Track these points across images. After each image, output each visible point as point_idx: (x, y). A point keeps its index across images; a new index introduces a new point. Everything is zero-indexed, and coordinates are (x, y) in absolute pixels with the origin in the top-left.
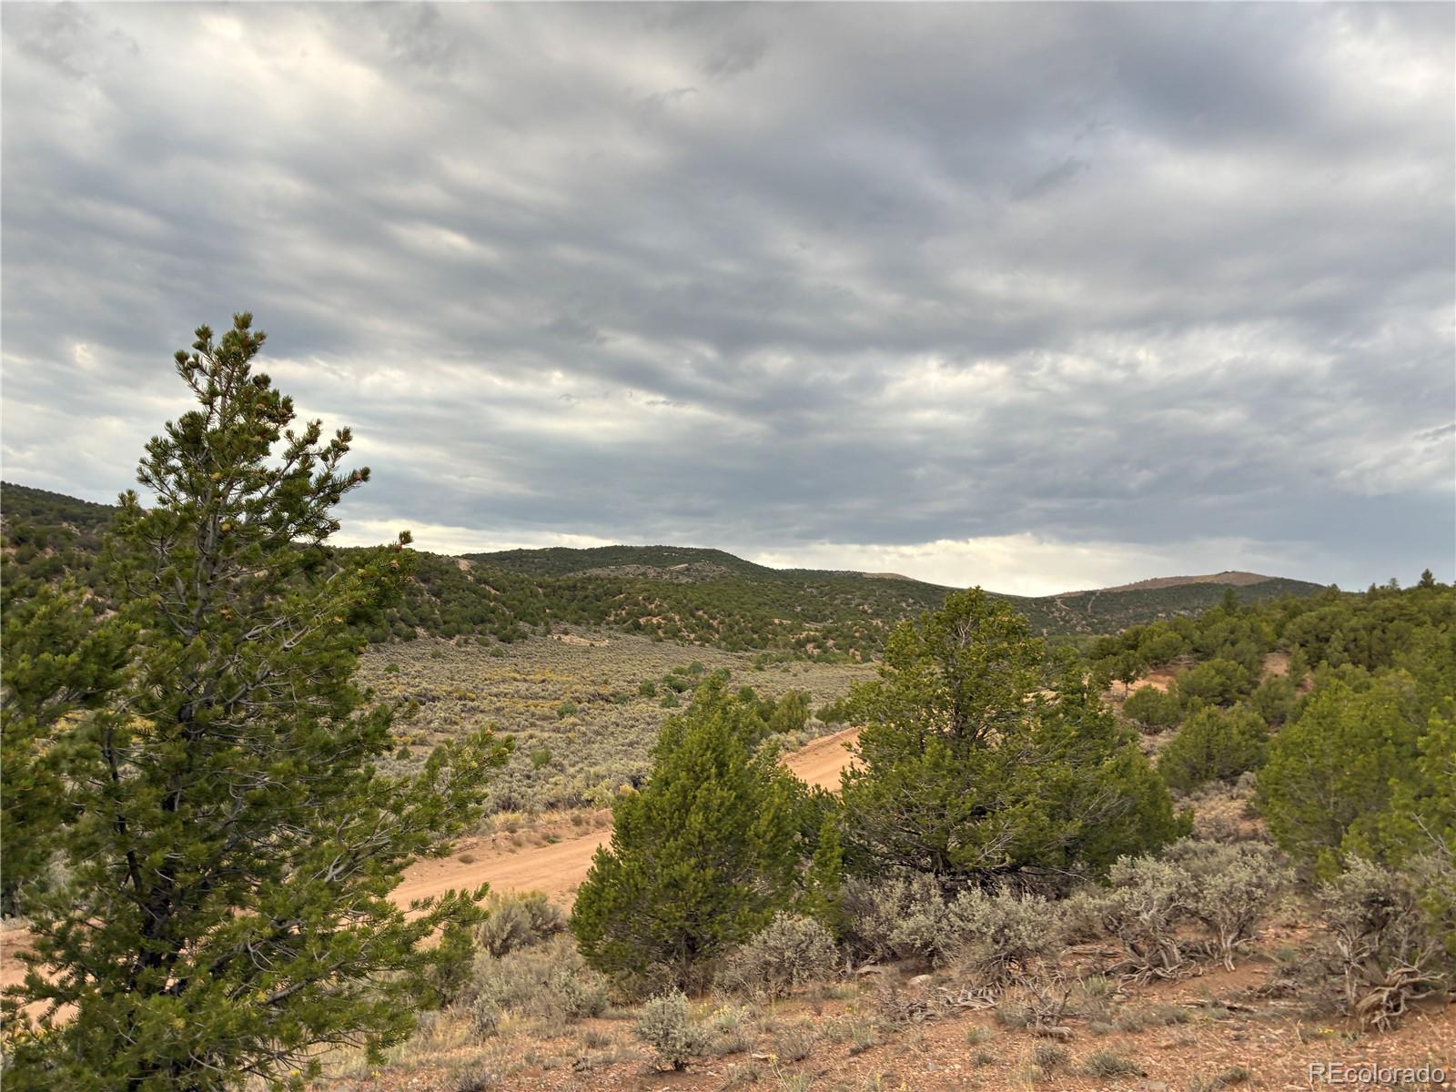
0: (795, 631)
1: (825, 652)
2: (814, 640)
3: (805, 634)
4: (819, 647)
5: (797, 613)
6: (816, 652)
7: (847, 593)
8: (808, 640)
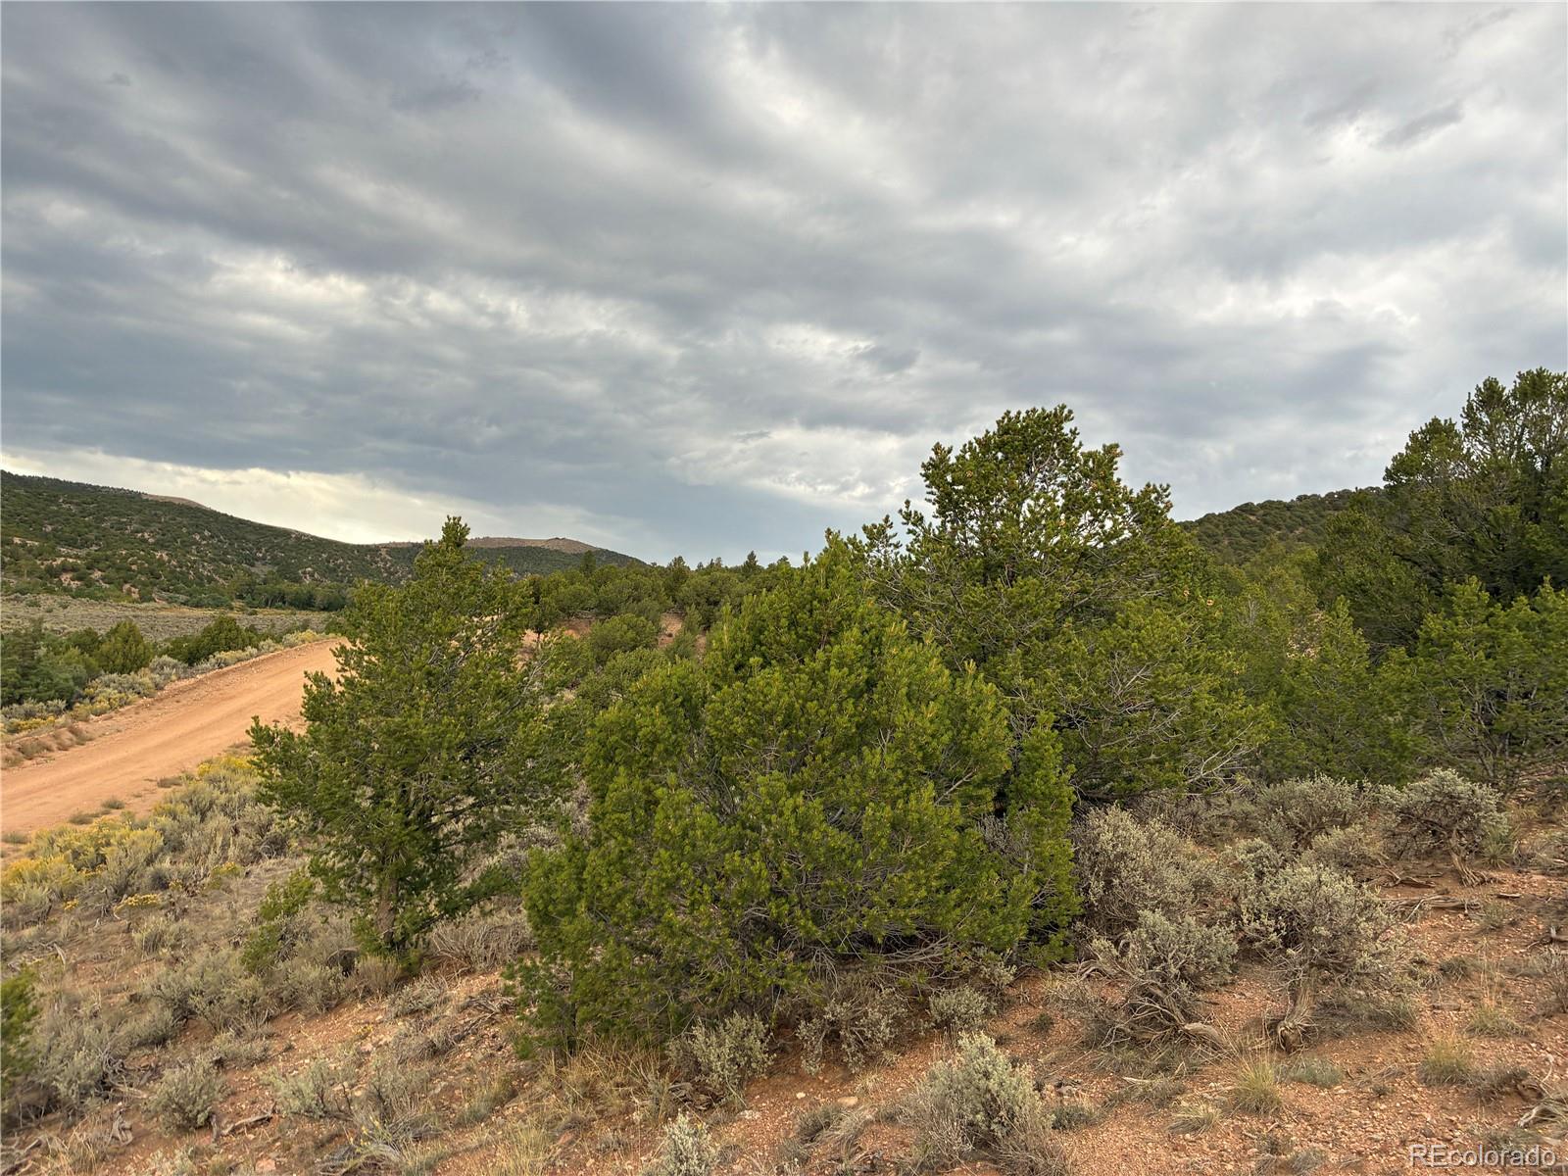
0: (45, 555)
1: (88, 586)
2: (73, 569)
3: (59, 561)
4: (80, 579)
5: (47, 534)
6: (74, 584)
7: (121, 515)
8: (64, 569)
